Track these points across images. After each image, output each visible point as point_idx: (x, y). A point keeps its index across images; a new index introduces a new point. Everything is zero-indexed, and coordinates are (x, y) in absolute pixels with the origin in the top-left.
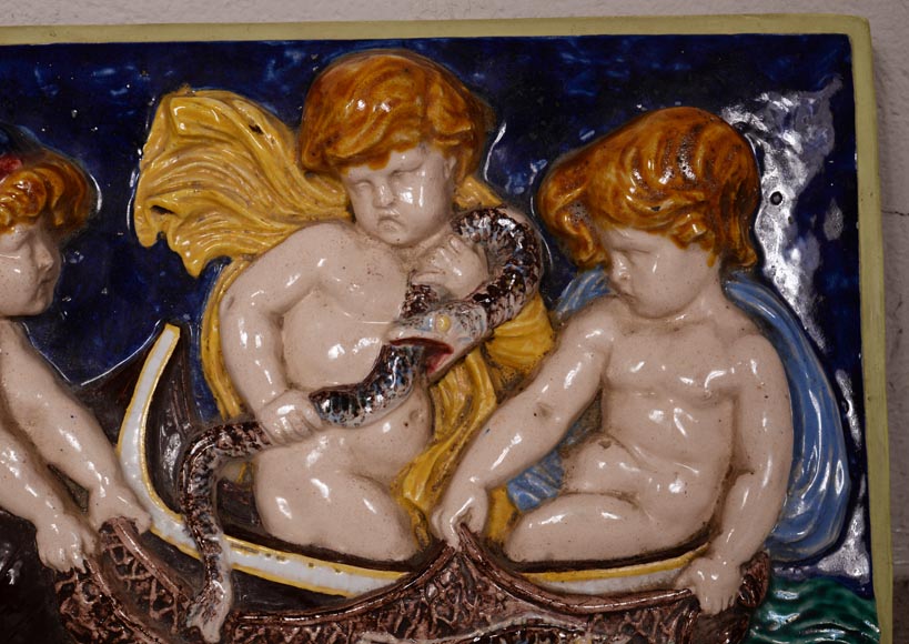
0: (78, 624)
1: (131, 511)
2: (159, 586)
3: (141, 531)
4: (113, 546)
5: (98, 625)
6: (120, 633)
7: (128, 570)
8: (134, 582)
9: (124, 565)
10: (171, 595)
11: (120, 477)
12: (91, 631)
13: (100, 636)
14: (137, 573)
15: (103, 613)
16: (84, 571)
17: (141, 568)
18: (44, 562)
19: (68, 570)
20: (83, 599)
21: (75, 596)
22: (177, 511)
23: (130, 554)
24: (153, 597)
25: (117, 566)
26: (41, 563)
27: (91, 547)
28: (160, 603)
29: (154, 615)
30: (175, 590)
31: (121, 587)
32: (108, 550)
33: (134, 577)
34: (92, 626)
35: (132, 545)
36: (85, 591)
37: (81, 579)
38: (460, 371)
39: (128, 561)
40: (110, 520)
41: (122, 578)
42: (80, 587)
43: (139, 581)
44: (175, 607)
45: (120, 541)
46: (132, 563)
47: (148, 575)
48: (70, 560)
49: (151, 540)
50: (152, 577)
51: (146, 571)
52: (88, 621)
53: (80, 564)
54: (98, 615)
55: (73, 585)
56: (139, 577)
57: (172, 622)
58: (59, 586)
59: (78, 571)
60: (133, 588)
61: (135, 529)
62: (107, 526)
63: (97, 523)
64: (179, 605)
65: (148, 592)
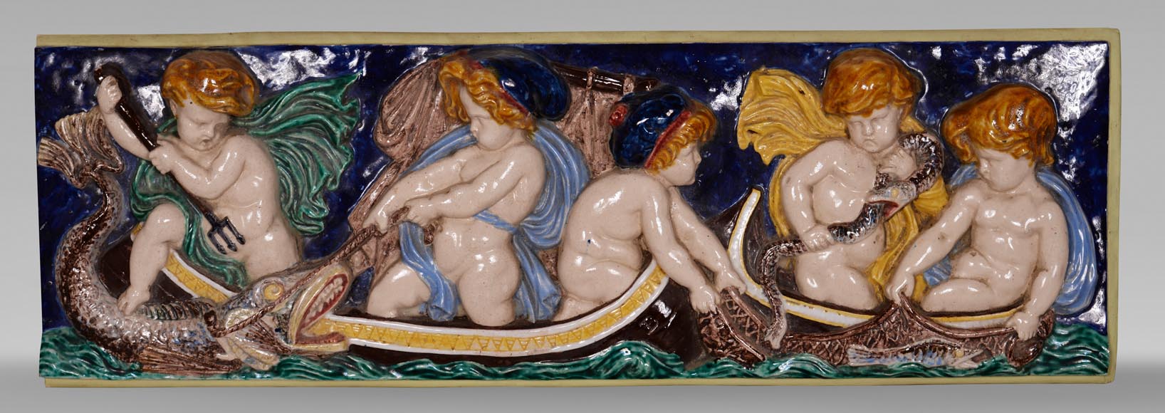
0: (711, 339)
1: (737, 283)
2: (751, 320)
3: (741, 293)
4: (728, 301)
5: (721, 339)
6: (732, 343)
7: (735, 312)
8: (737, 318)
9: (733, 310)
10: (757, 325)
11: (732, 269)
12: (717, 342)
13: (722, 345)
14: (740, 314)
15: (724, 333)
16: (716, 313)
17: (742, 311)
18: (695, 308)
19: (707, 312)
20: (715, 327)
21: (710, 325)
22: (759, 283)
23: (736, 305)
24: (748, 326)
25: (729, 311)
26: (692, 309)
27: (718, 301)
28: (751, 329)
29: (748, 334)
30: (759, 323)
31: (731, 320)
32: (725, 303)
33: (738, 316)
34: (718, 340)
35: (737, 299)
36: (716, 323)
37: (714, 317)
38: (900, 215)
39: (735, 308)
40: (727, 288)
41: (732, 316)
42: (713, 320)
43: (740, 318)
44: (758, 331)
45: (731, 298)
46: (737, 309)
47: (746, 315)
48: (709, 308)
49: (746, 298)
50: (748, 316)
51: (745, 313)
52: (716, 337)
53: (714, 310)
54: (721, 333)
55: (710, 320)
56: (740, 316)
57: (757, 338)
58: (702, 320)
59: (713, 313)
60: (737, 322)
61: (739, 293)
62: (725, 291)
63: (720, 289)
64: (761, 330)
65: (745, 324)
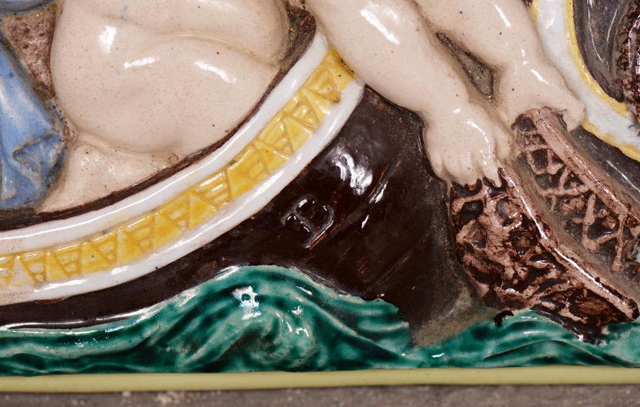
0: (485, 259)
2: (599, 204)
4: (532, 148)
5: (515, 259)
6: (546, 270)
7: (555, 179)
8: (560, 198)
9: (547, 174)
10: (615, 217)
12: (503, 267)
13: (516, 275)
14: (567, 185)
15: (523, 242)
16: (498, 184)
17: (574, 179)
19: (472, 182)
20: (495, 223)
21: (482, 219)
22: (621, 99)
23: (557, 159)
24: (590, 219)
25: (538, 177)
26: (431, 171)
27: (505, 151)
28: (598, 228)
29: (590, 244)
30: (622, 211)
31: (543, 204)
32: (524, 156)
33: (561, 191)
34: (506, 261)
35: (559, 146)
36: (500, 213)
37: (493, 196)
39: (553, 169)
40: (529, 112)
41: (544, 193)
42: (491, 204)
43: (567, 198)
44: (619, 233)
45: (543, 141)
46: (560, 173)
47: (583, 189)
48: (479, 169)
50: (590, 192)
51: (581, 183)
52: (502, 253)
53: (493, 175)
54: (515, 246)
55: (481, 204)
56: (569, 192)
57: (615, 254)
58: (459, 204)
59: (490, 183)
60: (558, 208)
61: (564, 125)
62: (524, 122)
63: (510, 117)
64: (626, 231)
65: (582, 213)
